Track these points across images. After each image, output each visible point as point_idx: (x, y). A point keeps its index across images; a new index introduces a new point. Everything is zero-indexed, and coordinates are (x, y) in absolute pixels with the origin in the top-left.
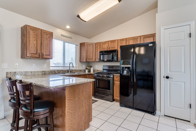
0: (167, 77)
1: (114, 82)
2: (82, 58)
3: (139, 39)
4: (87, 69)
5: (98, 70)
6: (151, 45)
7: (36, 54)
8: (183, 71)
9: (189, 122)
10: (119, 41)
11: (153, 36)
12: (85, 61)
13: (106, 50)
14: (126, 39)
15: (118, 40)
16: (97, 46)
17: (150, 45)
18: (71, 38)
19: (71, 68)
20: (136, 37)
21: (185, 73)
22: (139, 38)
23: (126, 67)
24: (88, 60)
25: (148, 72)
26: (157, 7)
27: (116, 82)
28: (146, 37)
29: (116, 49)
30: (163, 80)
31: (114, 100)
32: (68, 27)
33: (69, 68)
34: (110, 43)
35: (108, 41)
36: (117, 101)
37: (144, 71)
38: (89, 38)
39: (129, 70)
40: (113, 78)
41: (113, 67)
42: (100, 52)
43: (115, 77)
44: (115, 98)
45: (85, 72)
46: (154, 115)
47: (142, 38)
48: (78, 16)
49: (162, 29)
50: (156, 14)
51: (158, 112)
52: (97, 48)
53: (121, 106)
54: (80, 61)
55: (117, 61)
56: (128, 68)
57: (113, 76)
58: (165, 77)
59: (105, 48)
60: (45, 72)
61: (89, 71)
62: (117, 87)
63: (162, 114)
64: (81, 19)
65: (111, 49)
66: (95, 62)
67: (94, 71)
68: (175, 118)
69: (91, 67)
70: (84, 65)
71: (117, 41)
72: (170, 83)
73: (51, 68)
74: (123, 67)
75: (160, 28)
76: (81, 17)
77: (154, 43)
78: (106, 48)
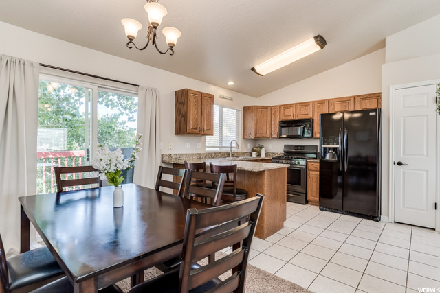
0: (400, 164)
1: (308, 172)
2: (248, 132)
3: (352, 102)
4: (253, 150)
5: (273, 153)
6: (374, 113)
7: (196, 129)
8: (425, 154)
9: (434, 229)
10: (316, 104)
11: (378, 96)
12: (253, 138)
13: (291, 118)
14: (329, 101)
15: (313, 102)
16: (273, 112)
17: (371, 114)
18: (231, 99)
19: (233, 150)
20: (346, 98)
21: (427, 156)
22: (352, 99)
23: (330, 149)
24: (258, 136)
25: (367, 158)
26: (385, 46)
27: (311, 172)
28: (364, 98)
29: (310, 116)
30: (393, 168)
31: (307, 202)
32: (231, 83)
33: (229, 149)
34: (298, 106)
35: (296, 104)
36: (313, 203)
37: (359, 157)
38: (257, 97)
39: (336, 153)
40: (306, 166)
41: (297, 147)
42: (280, 122)
43: (309, 164)
44: (310, 197)
45: (251, 156)
46: (378, 221)
47: (358, 99)
48: (253, 69)
49: (392, 89)
50: (383, 65)
51: (383, 218)
52: (273, 116)
53: (321, 209)
54: (244, 138)
55: (312, 138)
56: (335, 149)
57: (307, 162)
58: (396, 163)
59: (290, 115)
60: (200, 154)
61: (259, 155)
62: (314, 180)
63: (391, 219)
64: (257, 73)
65: (301, 117)
66: (271, 138)
67: (267, 154)
68: (412, 225)
69: (261, 147)
70: (249, 145)
71: (311, 104)
72: (404, 173)
73: (207, 149)
74: (325, 148)
75: (389, 87)
76: (257, 71)
77: (378, 111)
78: (292, 115)
